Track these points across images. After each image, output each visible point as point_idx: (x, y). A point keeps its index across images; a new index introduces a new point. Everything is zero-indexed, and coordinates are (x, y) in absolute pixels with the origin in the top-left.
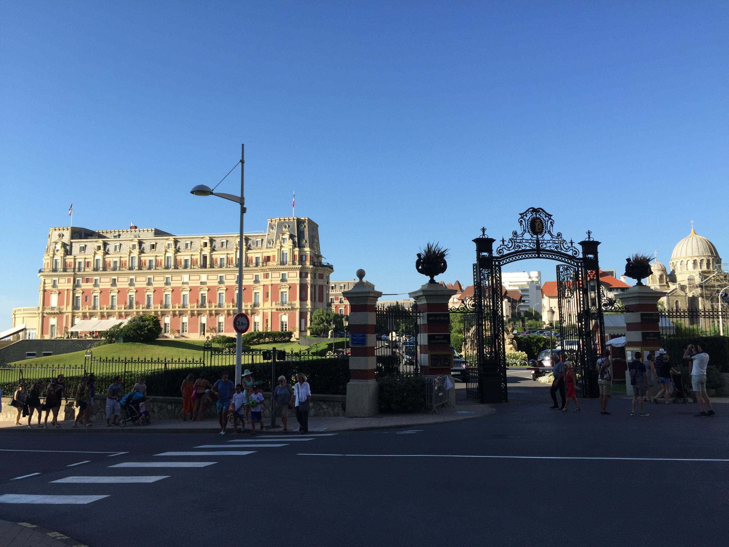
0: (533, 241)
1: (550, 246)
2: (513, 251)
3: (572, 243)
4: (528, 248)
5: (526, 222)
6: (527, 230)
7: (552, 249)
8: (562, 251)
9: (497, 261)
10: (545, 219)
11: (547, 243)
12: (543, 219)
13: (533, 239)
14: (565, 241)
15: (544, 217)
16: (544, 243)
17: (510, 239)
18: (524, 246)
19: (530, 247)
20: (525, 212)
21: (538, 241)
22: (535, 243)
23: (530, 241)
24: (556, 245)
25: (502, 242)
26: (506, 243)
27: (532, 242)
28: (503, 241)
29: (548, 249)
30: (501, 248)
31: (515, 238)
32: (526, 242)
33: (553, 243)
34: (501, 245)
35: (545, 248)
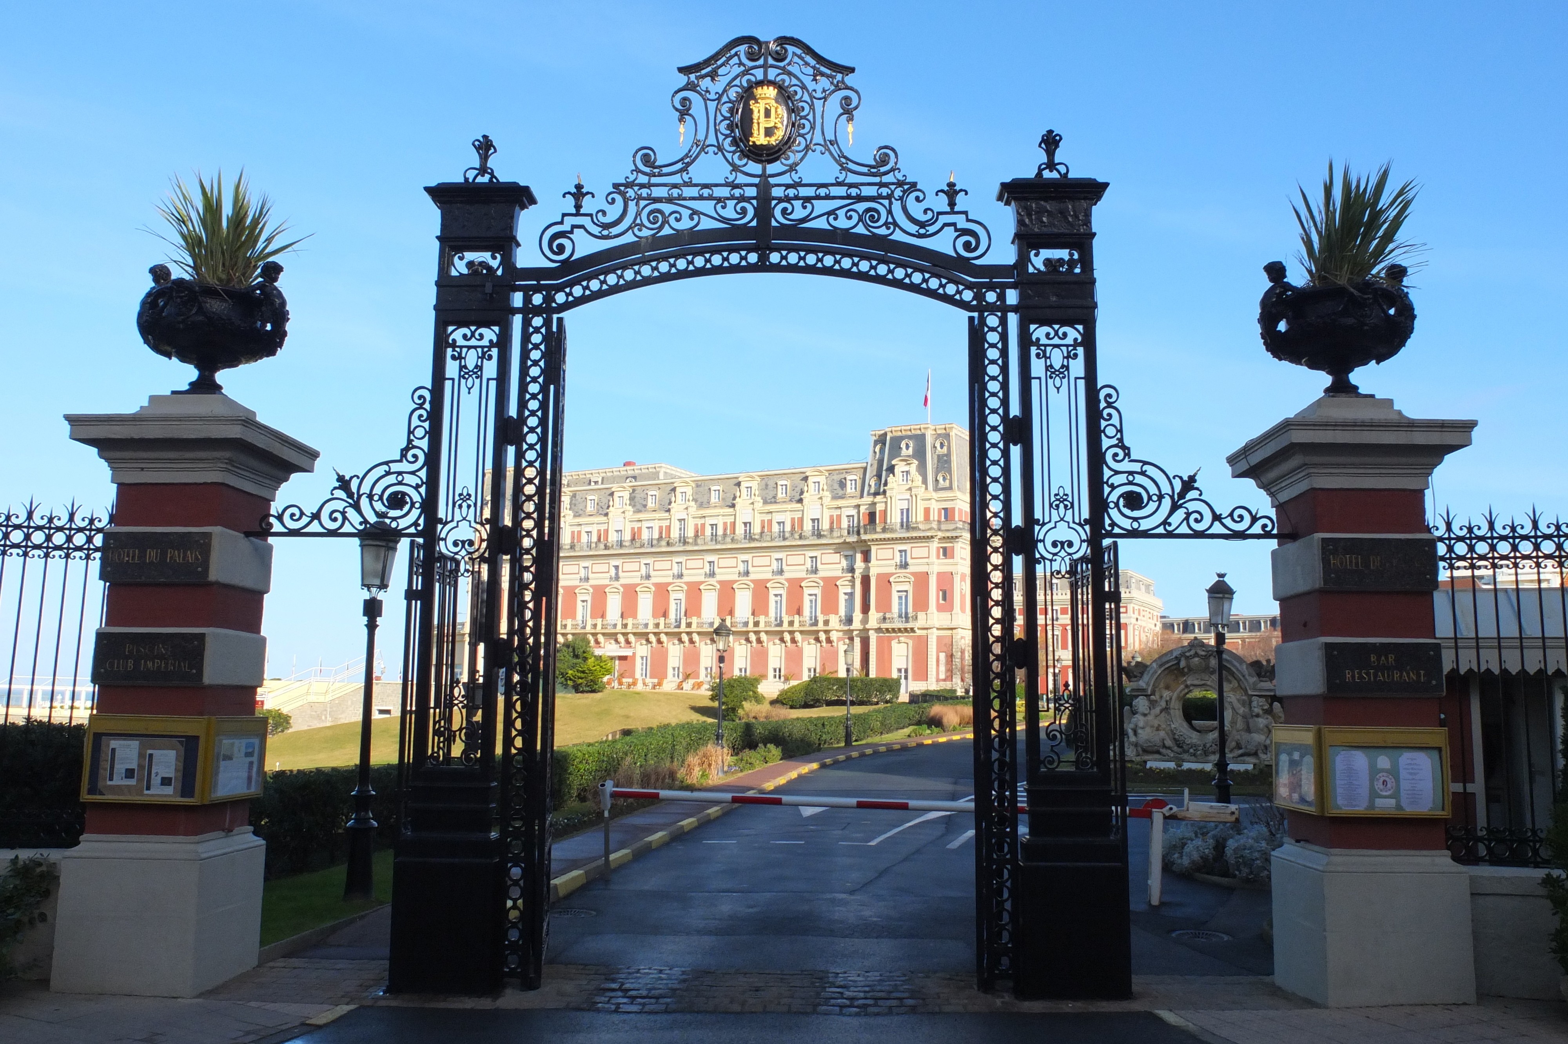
0: (737, 192)
1: (829, 214)
2: (629, 238)
3: (951, 192)
4: (707, 224)
5: (712, 106)
6: (712, 140)
7: (842, 223)
8: (898, 236)
9: (537, 289)
10: (811, 86)
11: (818, 197)
12: (804, 87)
13: (741, 179)
14: (914, 185)
15: (808, 81)
16: (796, 198)
17: (616, 186)
18: (686, 213)
19: (723, 220)
20: (707, 62)
21: (764, 188)
22: (748, 200)
23: (724, 192)
24: (861, 207)
25: (570, 200)
26: (588, 204)
27: (732, 198)
28: (579, 194)
29: (821, 224)
30: (566, 227)
31: (642, 179)
32: (701, 198)
33: (848, 197)
34: (564, 215)
35: (804, 220)
